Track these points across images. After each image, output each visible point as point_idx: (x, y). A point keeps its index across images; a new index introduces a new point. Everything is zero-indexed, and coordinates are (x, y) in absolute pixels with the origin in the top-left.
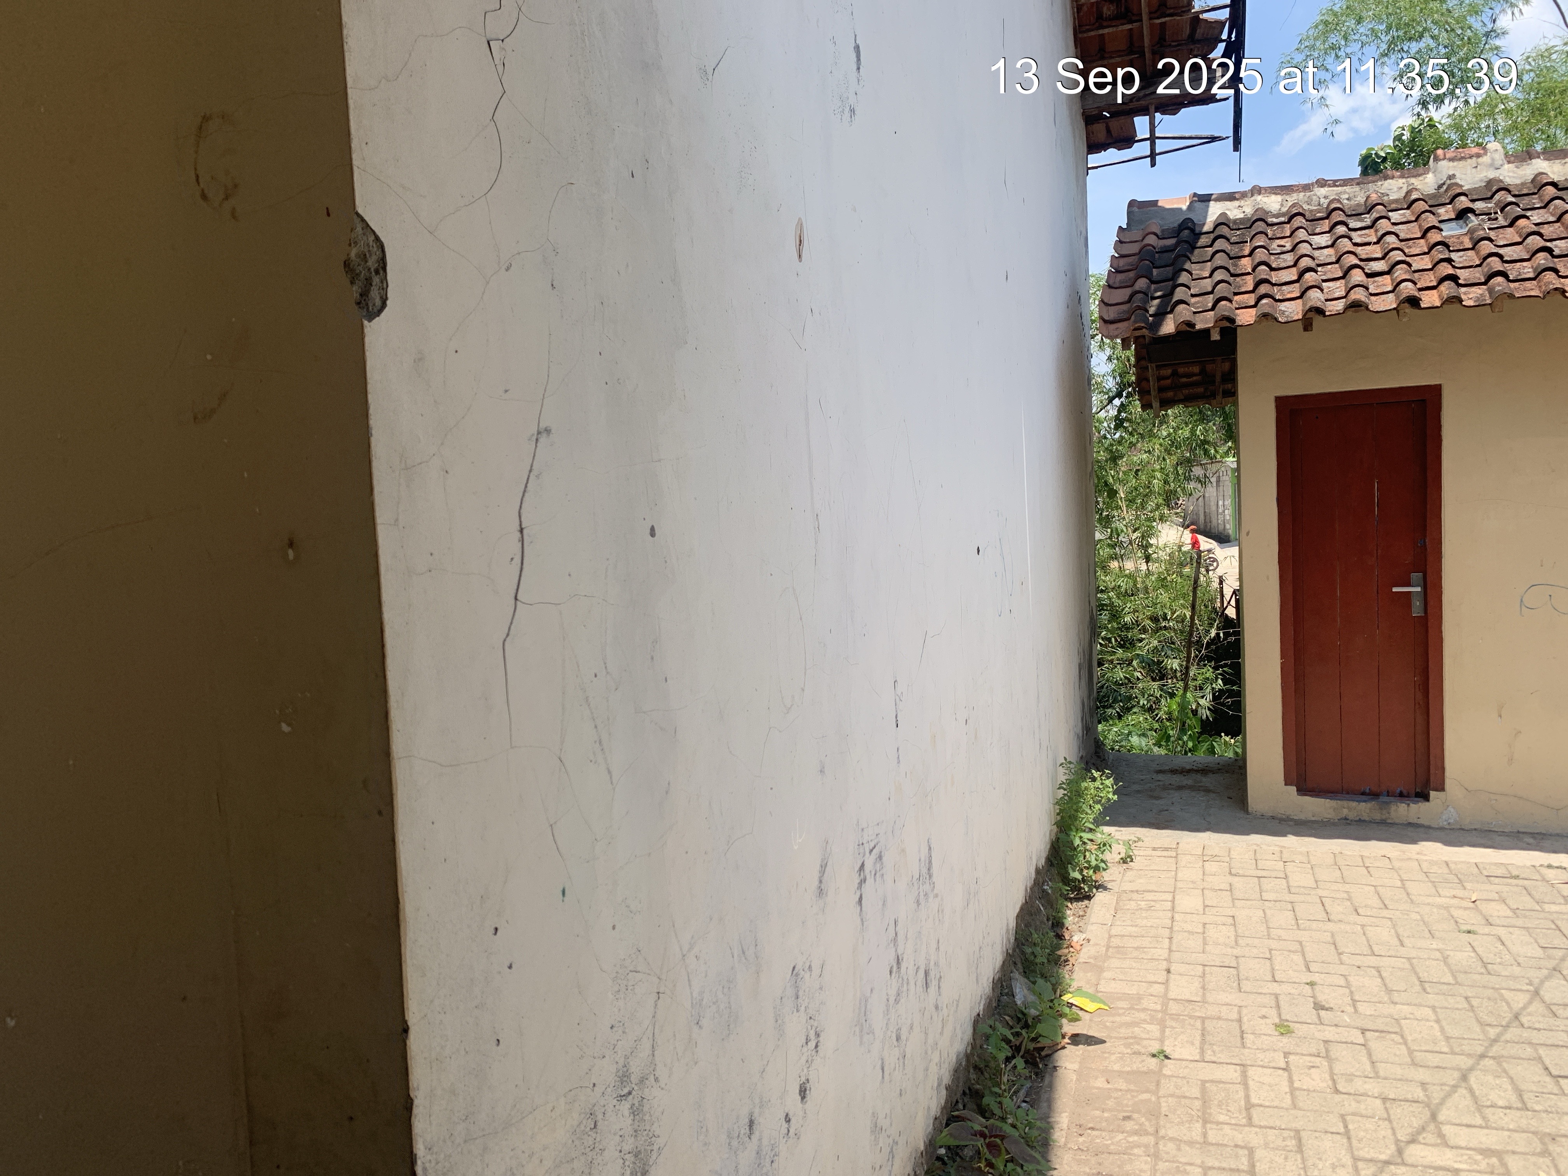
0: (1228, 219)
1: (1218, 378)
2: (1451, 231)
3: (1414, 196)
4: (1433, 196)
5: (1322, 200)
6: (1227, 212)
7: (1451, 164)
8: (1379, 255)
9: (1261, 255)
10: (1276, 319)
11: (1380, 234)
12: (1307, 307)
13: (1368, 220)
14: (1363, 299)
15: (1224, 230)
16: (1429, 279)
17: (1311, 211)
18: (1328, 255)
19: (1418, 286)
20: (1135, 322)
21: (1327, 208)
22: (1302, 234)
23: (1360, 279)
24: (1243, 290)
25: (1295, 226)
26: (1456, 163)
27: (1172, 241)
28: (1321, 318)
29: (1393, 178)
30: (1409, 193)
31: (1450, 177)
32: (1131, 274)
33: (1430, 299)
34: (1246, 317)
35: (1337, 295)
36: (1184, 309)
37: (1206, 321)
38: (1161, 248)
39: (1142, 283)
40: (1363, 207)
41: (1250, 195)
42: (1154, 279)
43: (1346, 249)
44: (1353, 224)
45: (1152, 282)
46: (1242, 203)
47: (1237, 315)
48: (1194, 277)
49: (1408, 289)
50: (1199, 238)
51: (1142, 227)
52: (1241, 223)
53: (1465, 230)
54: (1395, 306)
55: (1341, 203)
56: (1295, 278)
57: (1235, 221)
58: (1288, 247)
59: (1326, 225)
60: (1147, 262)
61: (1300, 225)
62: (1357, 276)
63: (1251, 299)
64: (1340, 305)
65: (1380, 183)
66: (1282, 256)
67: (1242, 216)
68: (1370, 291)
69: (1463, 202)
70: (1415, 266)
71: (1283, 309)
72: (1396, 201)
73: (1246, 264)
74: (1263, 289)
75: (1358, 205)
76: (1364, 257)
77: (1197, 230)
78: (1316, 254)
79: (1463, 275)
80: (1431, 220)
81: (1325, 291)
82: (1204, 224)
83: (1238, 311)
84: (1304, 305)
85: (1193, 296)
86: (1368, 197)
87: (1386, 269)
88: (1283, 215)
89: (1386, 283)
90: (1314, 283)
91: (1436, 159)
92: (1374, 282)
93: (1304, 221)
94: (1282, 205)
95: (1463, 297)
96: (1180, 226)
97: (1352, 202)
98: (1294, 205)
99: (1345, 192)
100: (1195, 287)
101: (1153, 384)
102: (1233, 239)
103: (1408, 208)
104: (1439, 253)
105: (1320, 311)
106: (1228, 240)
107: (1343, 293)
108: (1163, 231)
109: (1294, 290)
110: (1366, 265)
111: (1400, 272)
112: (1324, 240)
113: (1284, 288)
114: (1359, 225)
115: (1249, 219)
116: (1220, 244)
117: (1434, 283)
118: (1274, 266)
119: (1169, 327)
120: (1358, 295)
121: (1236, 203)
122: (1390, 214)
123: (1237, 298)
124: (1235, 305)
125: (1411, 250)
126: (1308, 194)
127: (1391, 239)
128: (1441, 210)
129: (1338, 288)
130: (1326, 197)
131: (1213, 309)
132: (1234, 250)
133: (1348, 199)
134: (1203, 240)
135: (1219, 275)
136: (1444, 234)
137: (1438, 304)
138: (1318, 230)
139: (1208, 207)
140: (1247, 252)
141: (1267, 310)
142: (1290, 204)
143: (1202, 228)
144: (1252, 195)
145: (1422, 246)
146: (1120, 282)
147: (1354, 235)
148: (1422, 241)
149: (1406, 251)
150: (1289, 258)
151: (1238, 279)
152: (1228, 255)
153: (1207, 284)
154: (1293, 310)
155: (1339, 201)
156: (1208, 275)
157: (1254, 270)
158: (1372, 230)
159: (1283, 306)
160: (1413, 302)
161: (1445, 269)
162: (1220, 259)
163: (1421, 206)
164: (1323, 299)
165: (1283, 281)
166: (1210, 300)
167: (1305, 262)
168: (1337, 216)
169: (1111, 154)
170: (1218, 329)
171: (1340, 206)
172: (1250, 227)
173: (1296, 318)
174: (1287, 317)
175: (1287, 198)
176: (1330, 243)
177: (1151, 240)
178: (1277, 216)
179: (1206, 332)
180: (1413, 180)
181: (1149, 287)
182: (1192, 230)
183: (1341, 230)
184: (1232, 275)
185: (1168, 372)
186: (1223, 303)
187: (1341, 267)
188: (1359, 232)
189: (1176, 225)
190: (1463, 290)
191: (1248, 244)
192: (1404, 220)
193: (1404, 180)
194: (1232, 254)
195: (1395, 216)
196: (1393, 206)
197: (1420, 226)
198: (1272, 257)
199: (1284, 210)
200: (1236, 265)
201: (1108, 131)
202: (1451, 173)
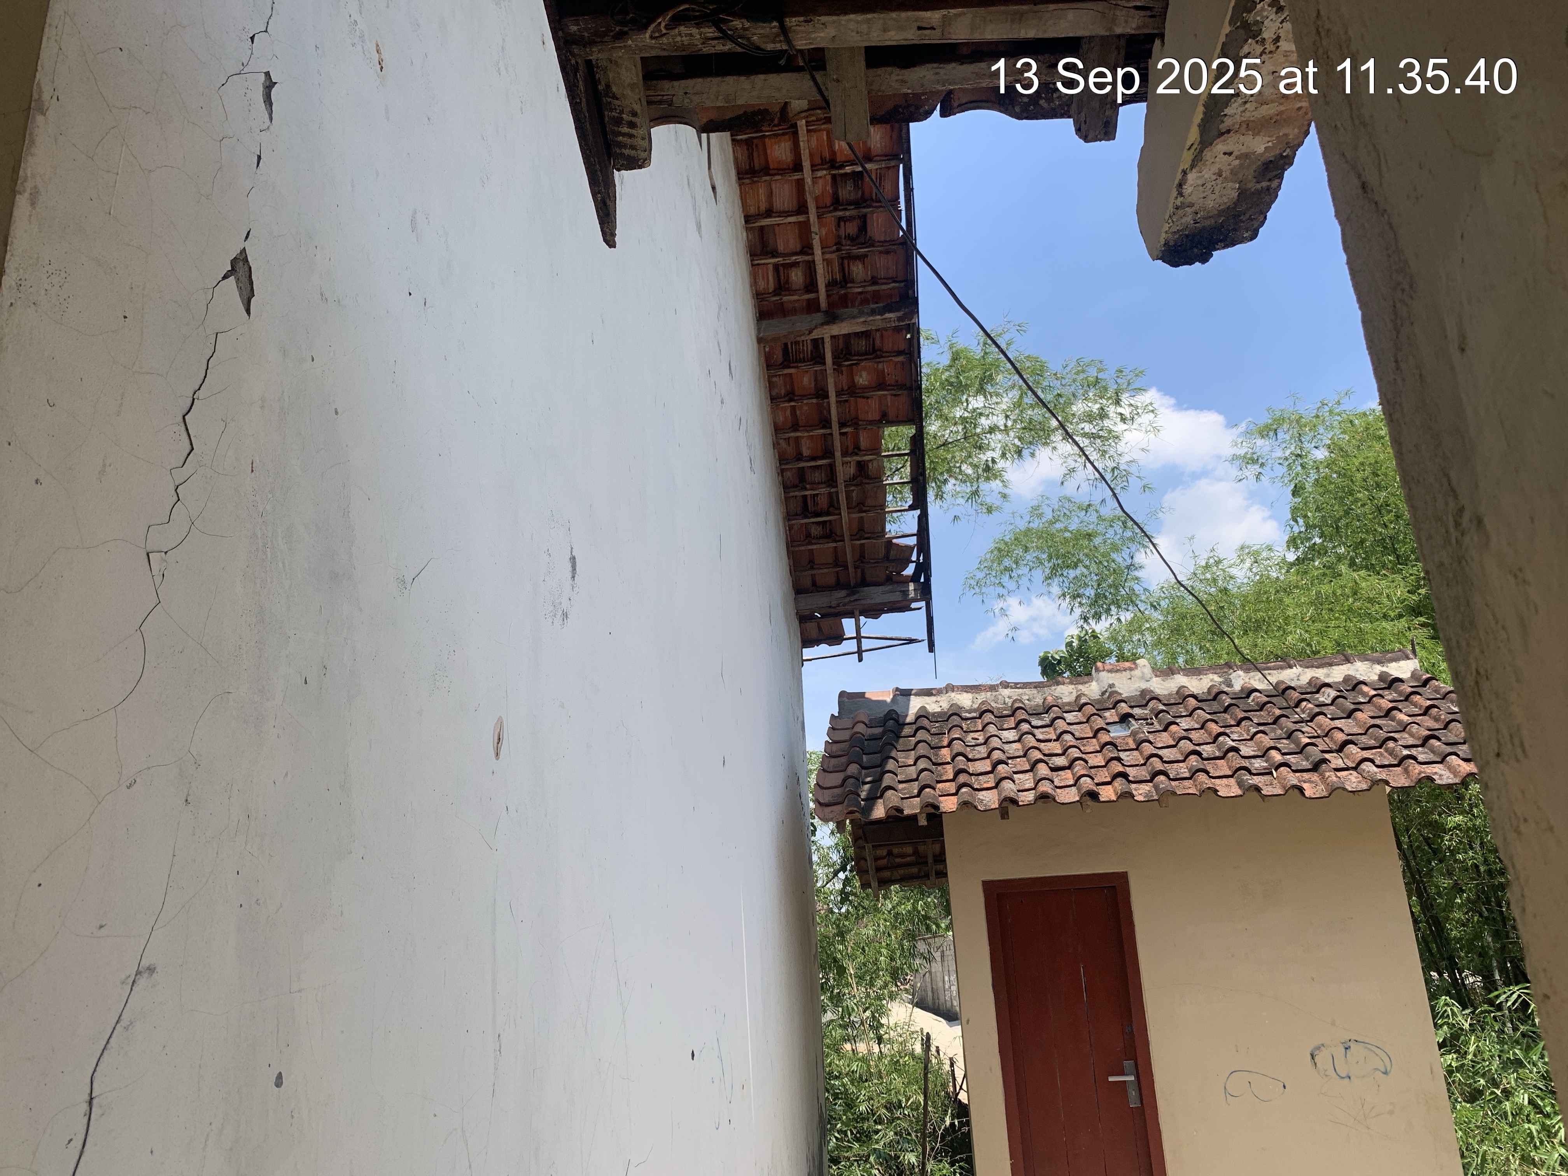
0: (928, 713)
1: (930, 860)
2: (1117, 733)
3: (1083, 700)
4: (1099, 701)
5: (1007, 700)
6: (926, 706)
7: (1110, 675)
8: (1060, 751)
9: (958, 746)
10: (976, 807)
11: (1058, 732)
12: (1002, 797)
13: (1047, 719)
14: (1050, 791)
15: (925, 722)
16: (1103, 775)
17: (999, 708)
18: (1015, 749)
19: (1096, 781)
20: (849, 806)
21: (1012, 707)
22: (992, 729)
23: (1045, 772)
24: (944, 778)
25: (986, 721)
26: (1113, 675)
27: (879, 730)
28: (1015, 807)
29: (1064, 684)
30: (1078, 697)
31: (1111, 686)
32: (843, 760)
33: (1107, 793)
34: (949, 804)
35: (1027, 786)
36: (892, 795)
37: (912, 807)
38: (870, 736)
39: (853, 769)
40: (1042, 708)
41: (945, 692)
42: (864, 765)
43: (1031, 745)
44: (1036, 722)
45: (863, 768)
46: (939, 698)
47: (941, 802)
48: (901, 764)
49: (1086, 782)
50: (902, 729)
51: (852, 716)
52: (940, 717)
53: (1128, 733)
54: (1077, 798)
55: (1023, 703)
56: (989, 769)
57: (933, 714)
58: (981, 740)
59: (1011, 722)
60: (858, 749)
61: (989, 721)
62: (1043, 770)
63: (951, 787)
64: (1030, 797)
65: (1053, 688)
66: (976, 748)
67: (939, 710)
68: (1055, 784)
69: (1124, 708)
70: (1091, 763)
71: (981, 797)
72: (1069, 704)
73: (945, 754)
74: (962, 778)
75: (1037, 705)
76: (1047, 752)
77: (901, 721)
78: (1006, 747)
79: (1132, 772)
80: (1099, 723)
81: (1017, 782)
82: (907, 716)
83: (941, 799)
84: (999, 794)
85: (900, 782)
86: (1045, 699)
87: (1067, 765)
88: (975, 711)
89: (1067, 777)
90: (1007, 775)
91: (1097, 670)
92: (1058, 776)
93: (993, 717)
94: (973, 702)
95: (1134, 793)
96: (885, 716)
97: (1032, 703)
98: (983, 703)
99: (1025, 694)
100: (901, 774)
101: (870, 864)
102: (933, 730)
103: (1079, 711)
104: (1110, 752)
105: (1014, 802)
106: (929, 731)
107: (1032, 785)
108: (870, 720)
109: (989, 780)
110: (1050, 760)
111: (1079, 767)
112: (1011, 735)
113: (980, 777)
114: (1040, 723)
115: (945, 713)
116: (921, 735)
117: (1109, 779)
118: (970, 757)
119: (879, 812)
120: (1045, 787)
121: (934, 698)
122: (1065, 715)
123: (939, 786)
124: (938, 792)
125: (1086, 748)
126: (994, 694)
127: (1067, 737)
128: (1107, 714)
129: (1027, 780)
130: (1009, 697)
131: (918, 795)
132: (934, 741)
133: (1028, 700)
134: (907, 731)
135: (922, 764)
136: (1112, 735)
137: (1114, 798)
138: (1005, 726)
139: (909, 700)
140: (945, 743)
141: (967, 798)
142: (980, 701)
143: (905, 719)
144: (947, 693)
145: (1094, 745)
146: (834, 766)
147: (1036, 731)
148: (1094, 740)
149: (1082, 748)
150: (983, 751)
151: (939, 768)
152: (929, 745)
153: (912, 772)
154: (990, 799)
155: (1021, 701)
156: (912, 763)
157: (953, 759)
158: (1051, 729)
159: (982, 795)
160: (1093, 795)
161: (1117, 767)
162: (922, 749)
163: (1089, 709)
164: (1015, 790)
165: (979, 771)
166: (915, 787)
167: (997, 755)
168: (1021, 715)
169: (823, 649)
170: (924, 815)
171: (1021, 705)
172: (947, 720)
173: (993, 807)
174: (985, 805)
175: (977, 696)
176: (1016, 738)
177: (860, 728)
178: (969, 711)
179: (914, 818)
180: (1080, 687)
181: (860, 773)
182: (897, 721)
183: (1025, 727)
184: (934, 764)
185: (883, 852)
186: (927, 790)
187: (1028, 761)
188: (1041, 730)
189: (882, 715)
190: (1133, 786)
191: (946, 736)
192: (1077, 721)
193: (1073, 686)
194: (932, 744)
195: (1070, 717)
196: (1067, 708)
197: (1091, 727)
198: (968, 749)
199: (976, 706)
200: (937, 755)
201: (820, 629)
202: (1111, 682)
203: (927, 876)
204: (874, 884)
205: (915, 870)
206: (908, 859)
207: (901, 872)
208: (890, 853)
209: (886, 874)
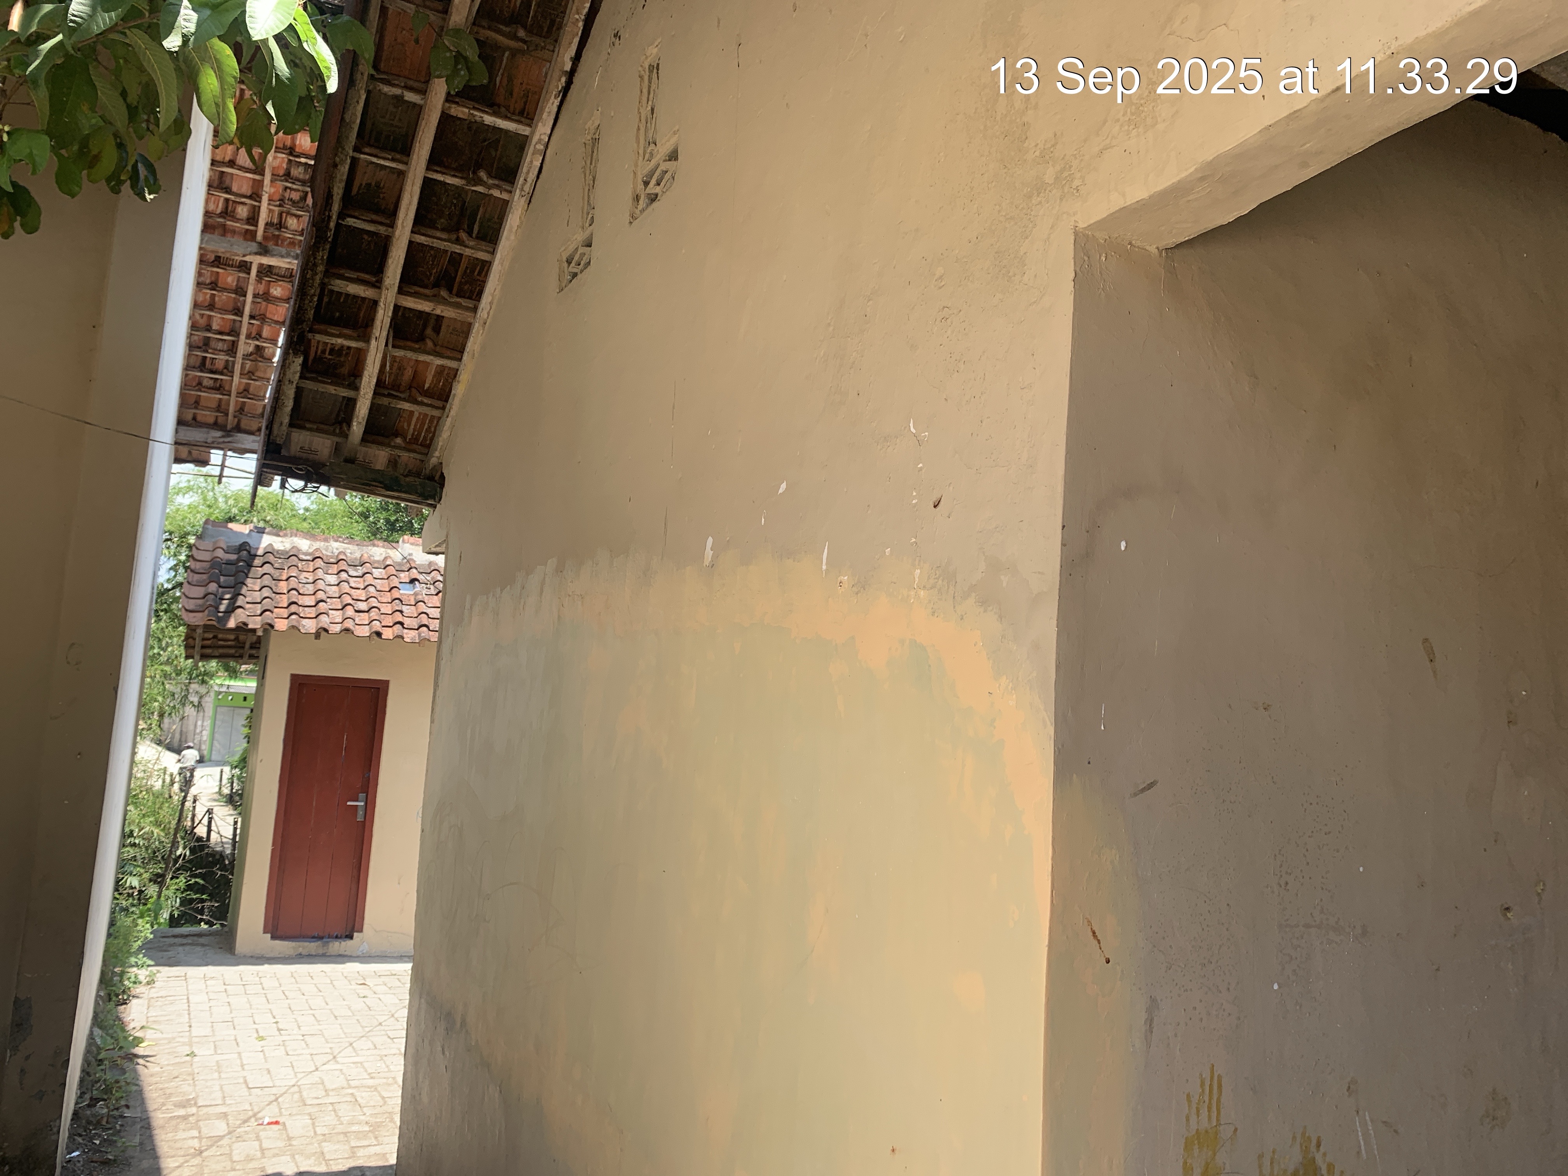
0: (273, 549)
1: (247, 646)
2: (406, 592)
3: (388, 563)
4: (400, 564)
5: (335, 550)
6: (274, 544)
7: (411, 546)
8: (364, 599)
9: (293, 583)
10: (299, 630)
11: (366, 584)
12: (319, 627)
13: (360, 571)
14: (352, 628)
15: (270, 558)
16: (389, 621)
17: (327, 556)
18: (333, 591)
19: (383, 624)
20: (208, 616)
21: (337, 556)
22: (320, 573)
23: (351, 614)
24: (280, 606)
25: (317, 566)
26: (414, 547)
27: (233, 557)
28: (325, 634)
29: (378, 546)
30: (386, 558)
31: (410, 555)
32: (204, 577)
33: (388, 634)
34: (281, 625)
35: (337, 621)
36: (242, 613)
37: (255, 623)
38: (227, 560)
39: (213, 587)
40: (358, 561)
41: (289, 535)
42: (222, 584)
43: (345, 591)
44: (352, 572)
45: (220, 587)
46: (284, 539)
47: (275, 623)
48: (249, 589)
49: (377, 626)
50: (254, 559)
51: (213, 540)
52: (282, 555)
53: (412, 593)
54: (368, 635)
55: (346, 556)
56: (313, 604)
57: (278, 551)
58: (311, 580)
59: (334, 569)
60: (217, 571)
61: (319, 566)
62: (350, 611)
63: (285, 613)
64: (337, 628)
65: (370, 548)
66: (306, 585)
67: (282, 548)
68: (356, 622)
69: (414, 573)
70: (383, 611)
71: (304, 624)
72: (378, 562)
73: (283, 586)
74: (293, 608)
75: (356, 559)
76: (355, 598)
77: (253, 552)
78: (328, 588)
79: (407, 622)
80: (395, 582)
81: (331, 616)
82: (257, 549)
83: (276, 620)
84: (317, 624)
85: (248, 603)
86: (362, 555)
87: (367, 610)
88: (309, 554)
89: (364, 618)
90: (324, 611)
91: (403, 541)
92: (359, 616)
93: (322, 563)
94: (309, 548)
95: (405, 636)
96: (241, 545)
97: (352, 556)
98: (317, 550)
99: (349, 549)
100: (250, 596)
101: (198, 643)
102: (276, 565)
103: (384, 568)
104: (397, 605)
105: (326, 630)
106: (272, 565)
107: (340, 621)
108: (228, 547)
109: (312, 612)
110: (356, 603)
111: (374, 614)
112: (333, 579)
113: (306, 609)
114: (355, 574)
115: (287, 552)
116: (267, 568)
117: (391, 625)
118: (301, 592)
119: (232, 624)
120: (349, 624)
121: (280, 539)
122: (374, 570)
123: (276, 610)
124: (275, 615)
125: (383, 599)
126: (327, 544)
127: (371, 589)
128: (402, 575)
129: (337, 616)
130: (337, 549)
131: (260, 615)
132: (276, 574)
133: (351, 553)
134: (257, 562)
135: (266, 592)
136: (401, 592)
137: (391, 638)
138: (330, 572)
139: (262, 537)
140: (284, 578)
141: (295, 624)
142: (315, 548)
143: (257, 552)
144: (291, 536)
145: (387, 597)
146: (197, 581)
147: (351, 580)
148: (389, 593)
149: (379, 599)
150: (310, 588)
151: (278, 596)
152: (272, 577)
153: (257, 597)
154: (310, 626)
155: (345, 554)
156: (258, 589)
157: (288, 592)
158: (362, 579)
159: (304, 622)
160: (379, 634)
161: (398, 617)
162: (267, 580)
163: (391, 570)
164: (328, 622)
165: (306, 604)
166: (259, 609)
167: (321, 595)
168: (343, 565)
169: (189, 467)
170: (262, 629)
171: (344, 557)
172: (288, 558)
173: (311, 632)
174: (306, 630)
175: (313, 543)
176: (336, 583)
177: (220, 553)
178: (306, 554)
179: (254, 631)
180: (389, 551)
181: (218, 591)
182: (249, 552)
183: (344, 575)
184: (274, 593)
185: (211, 636)
186: (267, 613)
187: (341, 602)
188: (354, 579)
189: (237, 544)
190: (406, 631)
191: (286, 571)
192: (381, 577)
193: (384, 550)
194: (275, 576)
195: (377, 573)
196: (376, 565)
197: (389, 584)
198: (301, 585)
199: (311, 551)
200: (276, 586)
201: (190, 452)
202: (411, 552)
203: (241, 656)
204: (197, 657)
205: (232, 651)
206: (229, 643)
207: (221, 651)
208: (215, 637)
209: (208, 651)
